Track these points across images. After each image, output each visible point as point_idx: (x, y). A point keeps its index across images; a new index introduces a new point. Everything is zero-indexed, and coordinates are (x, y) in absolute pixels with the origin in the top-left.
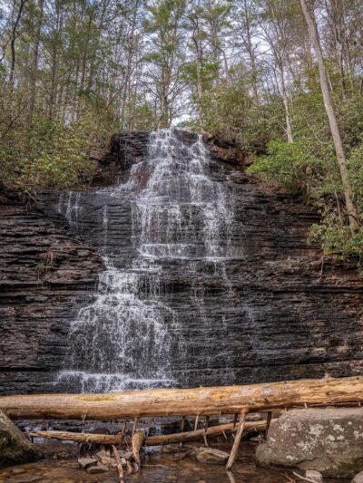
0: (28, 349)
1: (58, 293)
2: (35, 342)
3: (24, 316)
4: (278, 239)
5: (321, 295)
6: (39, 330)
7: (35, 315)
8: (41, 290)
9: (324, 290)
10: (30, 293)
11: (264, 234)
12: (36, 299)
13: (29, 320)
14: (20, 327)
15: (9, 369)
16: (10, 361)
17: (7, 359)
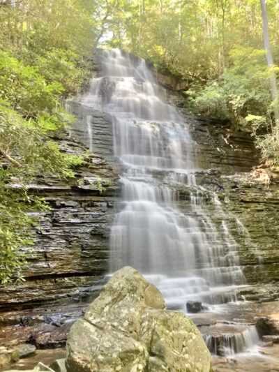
0: (71, 254)
1: (88, 198)
2: (77, 246)
3: (62, 221)
4: (221, 157)
5: (274, 206)
6: (80, 236)
7: (73, 221)
8: (70, 195)
9: (276, 202)
10: (59, 198)
11: (212, 152)
12: (67, 204)
13: (68, 225)
14: (59, 232)
15: (55, 276)
16: (55, 268)
17: (52, 266)
